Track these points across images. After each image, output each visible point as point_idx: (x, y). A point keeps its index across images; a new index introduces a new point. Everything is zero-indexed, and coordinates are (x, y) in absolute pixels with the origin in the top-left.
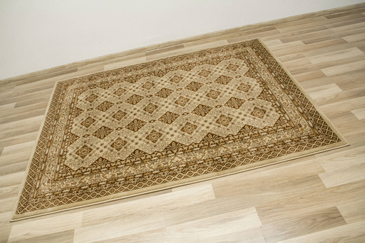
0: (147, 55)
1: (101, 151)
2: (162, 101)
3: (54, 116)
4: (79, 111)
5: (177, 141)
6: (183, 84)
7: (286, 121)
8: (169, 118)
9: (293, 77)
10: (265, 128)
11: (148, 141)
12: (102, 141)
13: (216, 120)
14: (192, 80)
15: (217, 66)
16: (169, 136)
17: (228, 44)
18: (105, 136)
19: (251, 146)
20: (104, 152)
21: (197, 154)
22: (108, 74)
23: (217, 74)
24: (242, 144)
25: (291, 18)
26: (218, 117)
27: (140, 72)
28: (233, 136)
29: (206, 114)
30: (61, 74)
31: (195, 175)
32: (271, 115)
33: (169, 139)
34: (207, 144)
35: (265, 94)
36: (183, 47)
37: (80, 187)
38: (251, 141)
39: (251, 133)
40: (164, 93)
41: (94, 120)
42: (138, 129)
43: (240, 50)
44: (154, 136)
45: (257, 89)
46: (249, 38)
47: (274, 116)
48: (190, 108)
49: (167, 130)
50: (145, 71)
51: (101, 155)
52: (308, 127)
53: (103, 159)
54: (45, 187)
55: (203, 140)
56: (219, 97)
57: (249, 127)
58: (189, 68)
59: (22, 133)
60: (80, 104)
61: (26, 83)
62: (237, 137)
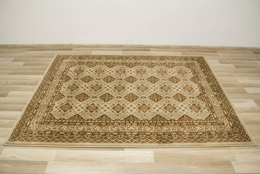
0: (123, 50)
1: (79, 110)
2: (128, 85)
3: (49, 78)
4: (68, 78)
5: (134, 115)
6: (145, 77)
7: (214, 119)
8: (132, 98)
9: (223, 89)
10: (198, 120)
11: (113, 110)
12: (81, 103)
13: (164, 106)
14: (152, 75)
15: (171, 69)
16: (129, 110)
17: (181, 56)
18: (83, 100)
19: (186, 130)
20: (80, 111)
21: (147, 127)
22: (94, 57)
23: (171, 75)
24: (180, 127)
25: (228, 47)
26: (166, 105)
27: (116, 61)
28: (174, 120)
29: (158, 101)
30: (60, 50)
31: (143, 142)
32: (204, 112)
33: (128, 113)
34: (155, 122)
35: (202, 96)
36: (149, 50)
37: (58, 132)
38: (187, 127)
39: (187, 121)
40: (131, 80)
41: (78, 87)
42: (108, 100)
43: (189, 62)
44: (118, 108)
45: (197, 91)
46: (197, 55)
47: (206, 113)
48: (147, 94)
49: (129, 106)
50: (120, 61)
51: (78, 112)
52: (229, 126)
53: (79, 116)
54: (33, 126)
55: (153, 119)
56: (169, 91)
57: (187, 116)
58: (151, 66)
59: (25, 84)
60: (69, 74)
61: (35, 50)
62: (177, 122)
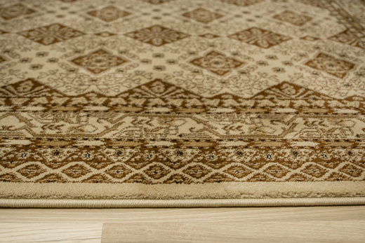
16: (23, 66)
21: (93, 120)
24: (266, 122)
28: (236, 98)
29: (165, 43)
34: (140, 102)
38: (299, 120)
39: (298, 103)
49: (28, 55)
55: (131, 92)
57: (297, 88)
62: (251, 103)
